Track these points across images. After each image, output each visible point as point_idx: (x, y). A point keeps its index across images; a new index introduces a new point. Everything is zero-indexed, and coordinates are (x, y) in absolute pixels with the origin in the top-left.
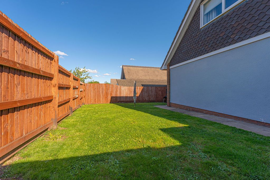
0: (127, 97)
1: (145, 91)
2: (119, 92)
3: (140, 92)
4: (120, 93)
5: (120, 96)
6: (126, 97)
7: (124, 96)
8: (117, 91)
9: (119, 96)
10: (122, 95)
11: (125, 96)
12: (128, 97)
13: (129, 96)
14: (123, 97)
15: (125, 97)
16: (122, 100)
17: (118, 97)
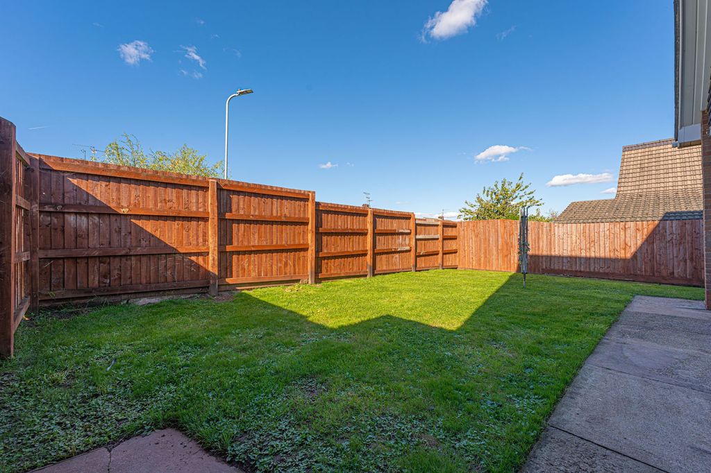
0: (576, 258)
1: (668, 238)
2: (545, 241)
3: (639, 243)
4: (550, 243)
5: (549, 253)
6: (573, 259)
7: (566, 254)
8: (539, 238)
9: (545, 253)
10: (556, 252)
11: (569, 254)
12: (580, 258)
13: (583, 255)
14: (560, 258)
15: (567, 257)
16: (557, 268)
17: (542, 257)
